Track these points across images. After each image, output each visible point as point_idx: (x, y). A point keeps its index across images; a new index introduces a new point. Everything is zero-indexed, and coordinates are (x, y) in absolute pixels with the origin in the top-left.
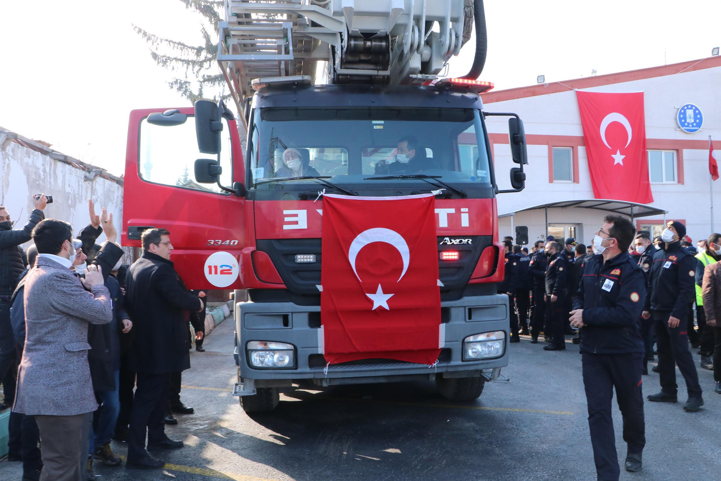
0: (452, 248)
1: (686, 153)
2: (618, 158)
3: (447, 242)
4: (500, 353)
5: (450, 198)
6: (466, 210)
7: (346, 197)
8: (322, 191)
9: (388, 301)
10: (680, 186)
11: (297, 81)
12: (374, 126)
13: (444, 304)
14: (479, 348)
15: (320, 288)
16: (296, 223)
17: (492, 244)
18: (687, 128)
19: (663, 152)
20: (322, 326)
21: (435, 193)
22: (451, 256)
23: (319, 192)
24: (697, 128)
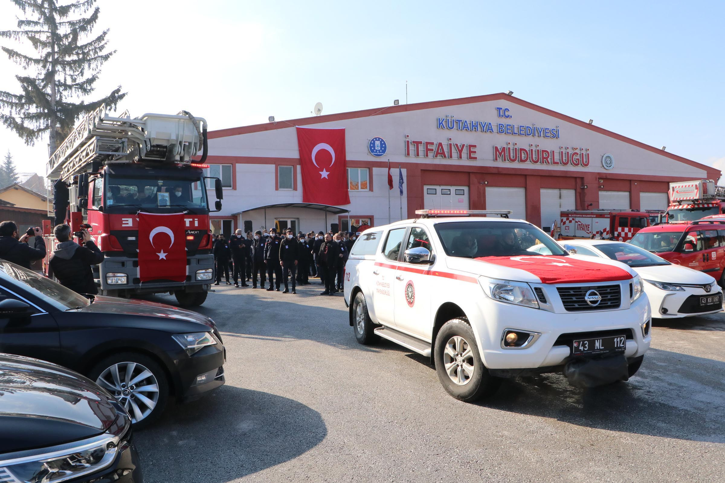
0: (191, 235)
1: (375, 170)
2: (324, 174)
3: (189, 232)
4: (211, 278)
5: (191, 215)
6: (197, 219)
7: (148, 214)
8: (139, 211)
9: (165, 256)
10: (371, 193)
12: (159, 183)
13: (188, 258)
14: (202, 275)
15: (138, 251)
16: (128, 224)
17: (207, 234)
18: (375, 153)
19: (359, 169)
20: (139, 266)
21: (185, 212)
22: (191, 238)
23: (137, 211)
24: (382, 154)
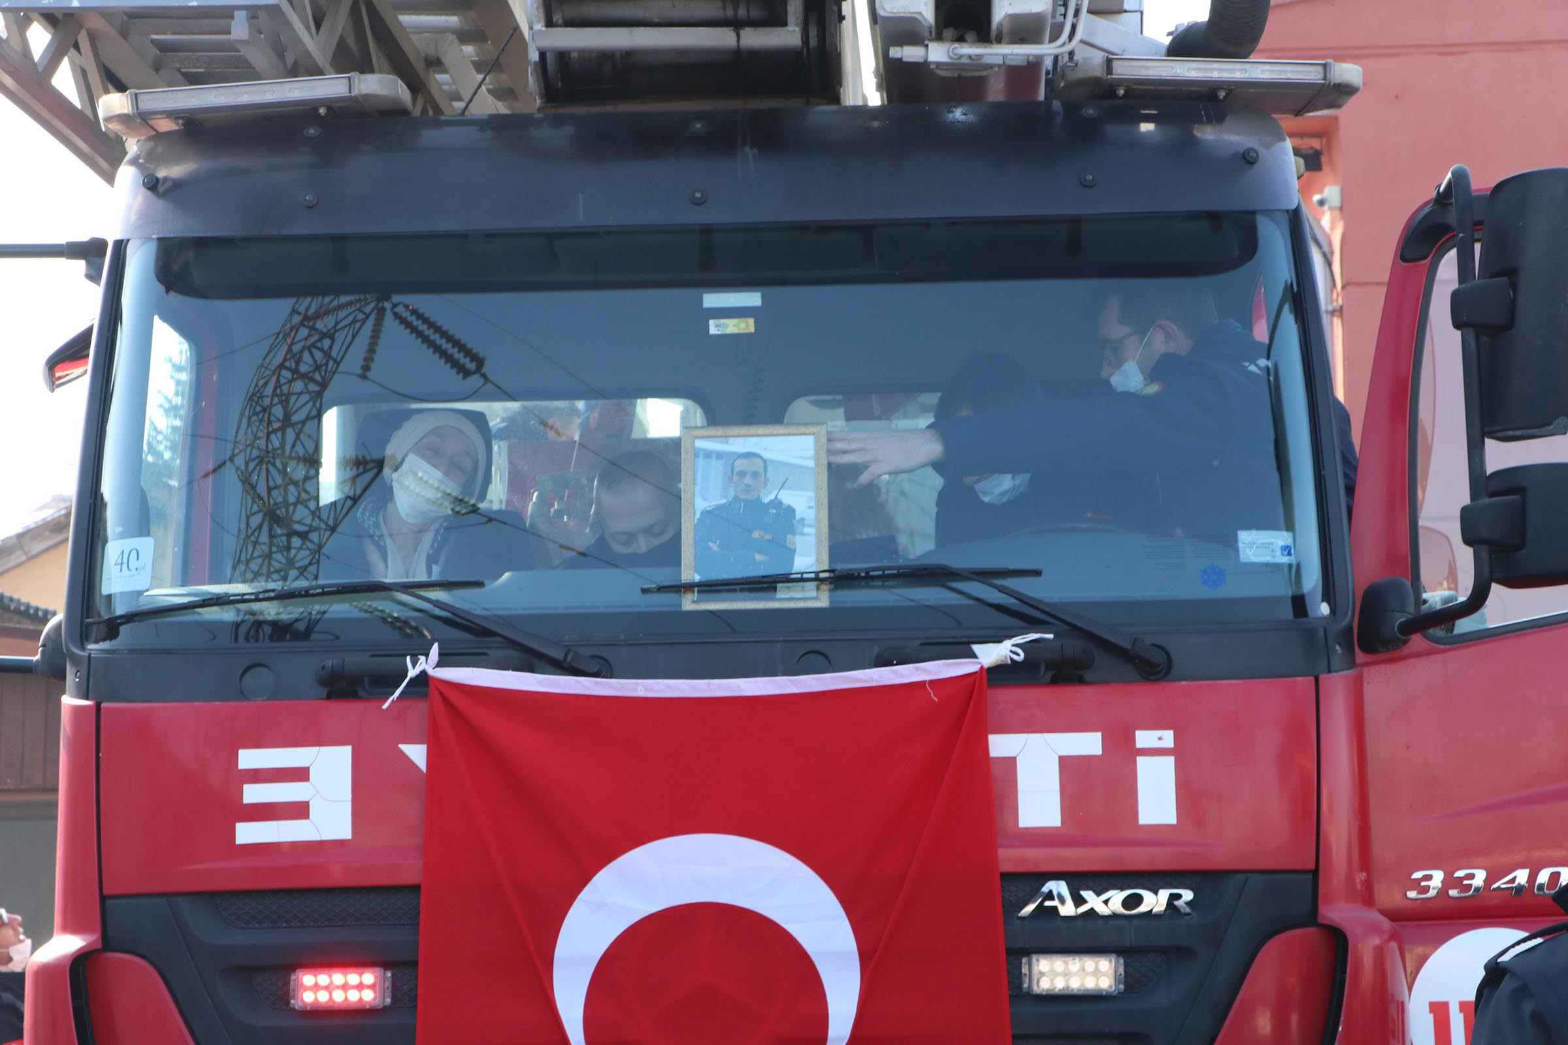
0: (1087, 935)
3: (1055, 903)
5: (1081, 681)
7: (540, 683)
8: (427, 655)
11: (329, 103)
12: (711, 322)
16: (300, 810)
21: (991, 654)
22: (1080, 975)
23: (408, 658)
